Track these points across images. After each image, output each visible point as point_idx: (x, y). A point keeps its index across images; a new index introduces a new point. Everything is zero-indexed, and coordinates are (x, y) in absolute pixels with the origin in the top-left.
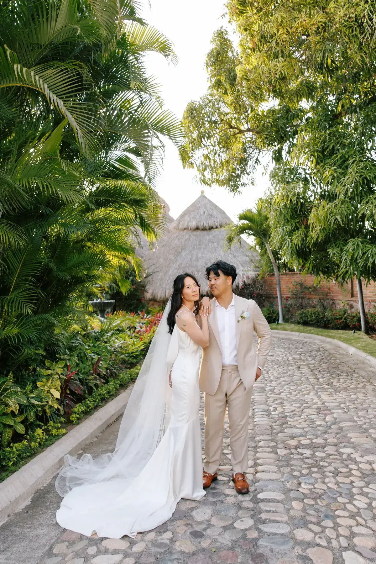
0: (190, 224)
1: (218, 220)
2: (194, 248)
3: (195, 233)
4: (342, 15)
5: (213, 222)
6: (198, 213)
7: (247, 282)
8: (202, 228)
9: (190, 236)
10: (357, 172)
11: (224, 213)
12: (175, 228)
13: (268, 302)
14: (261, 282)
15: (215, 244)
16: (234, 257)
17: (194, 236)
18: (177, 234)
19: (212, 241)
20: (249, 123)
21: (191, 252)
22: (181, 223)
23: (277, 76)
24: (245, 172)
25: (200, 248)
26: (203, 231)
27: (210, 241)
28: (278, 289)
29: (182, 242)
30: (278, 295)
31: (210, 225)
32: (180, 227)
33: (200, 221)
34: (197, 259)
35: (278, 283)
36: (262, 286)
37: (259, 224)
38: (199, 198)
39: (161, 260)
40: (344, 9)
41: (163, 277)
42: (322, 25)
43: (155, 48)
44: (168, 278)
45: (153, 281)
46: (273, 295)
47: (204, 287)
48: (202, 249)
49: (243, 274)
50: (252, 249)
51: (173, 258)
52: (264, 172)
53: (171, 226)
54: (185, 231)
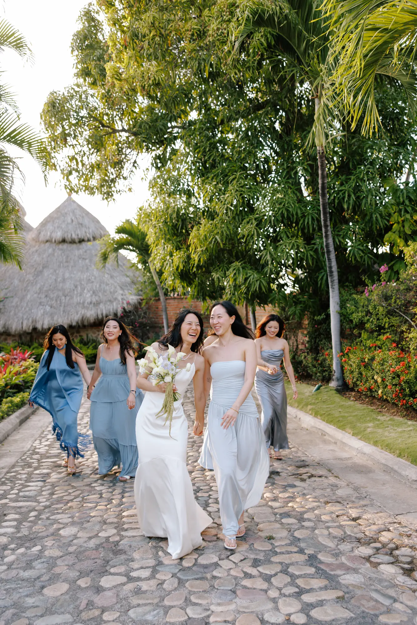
0: (54, 235)
1: (91, 231)
2: (59, 266)
3: (60, 246)
4: (215, 28)
5: (84, 233)
6: (64, 221)
7: (128, 308)
8: (70, 240)
9: (54, 250)
10: (237, 190)
11: (98, 222)
12: (33, 239)
13: (153, 332)
14: (144, 308)
15: (87, 261)
16: (112, 277)
17: (60, 252)
18: (37, 247)
19: (83, 257)
20: (123, 121)
21: (55, 271)
22: (42, 233)
23: (151, 82)
24: (121, 177)
25: (68, 266)
26: (71, 245)
27: (80, 257)
28: (164, 317)
29: (43, 258)
30: (165, 325)
31: (80, 236)
32: (40, 239)
33: (67, 232)
34: (64, 280)
35: (164, 310)
36: (145, 313)
37: (140, 238)
38: (65, 201)
39: (16, 282)
40: (217, 22)
41: (19, 303)
42: (196, 33)
43: (10, 43)
44: (25, 305)
45: (5, 308)
46: (159, 323)
47: (73, 316)
48: (70, 268)
49: (122, 299)
50: (133, 268)
51: (31, 278)
52: (144, 177)
53: (29, 237)
54: (48, 244)
